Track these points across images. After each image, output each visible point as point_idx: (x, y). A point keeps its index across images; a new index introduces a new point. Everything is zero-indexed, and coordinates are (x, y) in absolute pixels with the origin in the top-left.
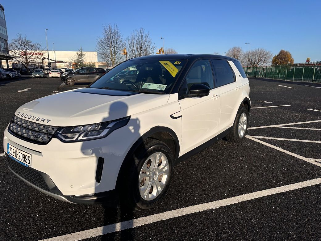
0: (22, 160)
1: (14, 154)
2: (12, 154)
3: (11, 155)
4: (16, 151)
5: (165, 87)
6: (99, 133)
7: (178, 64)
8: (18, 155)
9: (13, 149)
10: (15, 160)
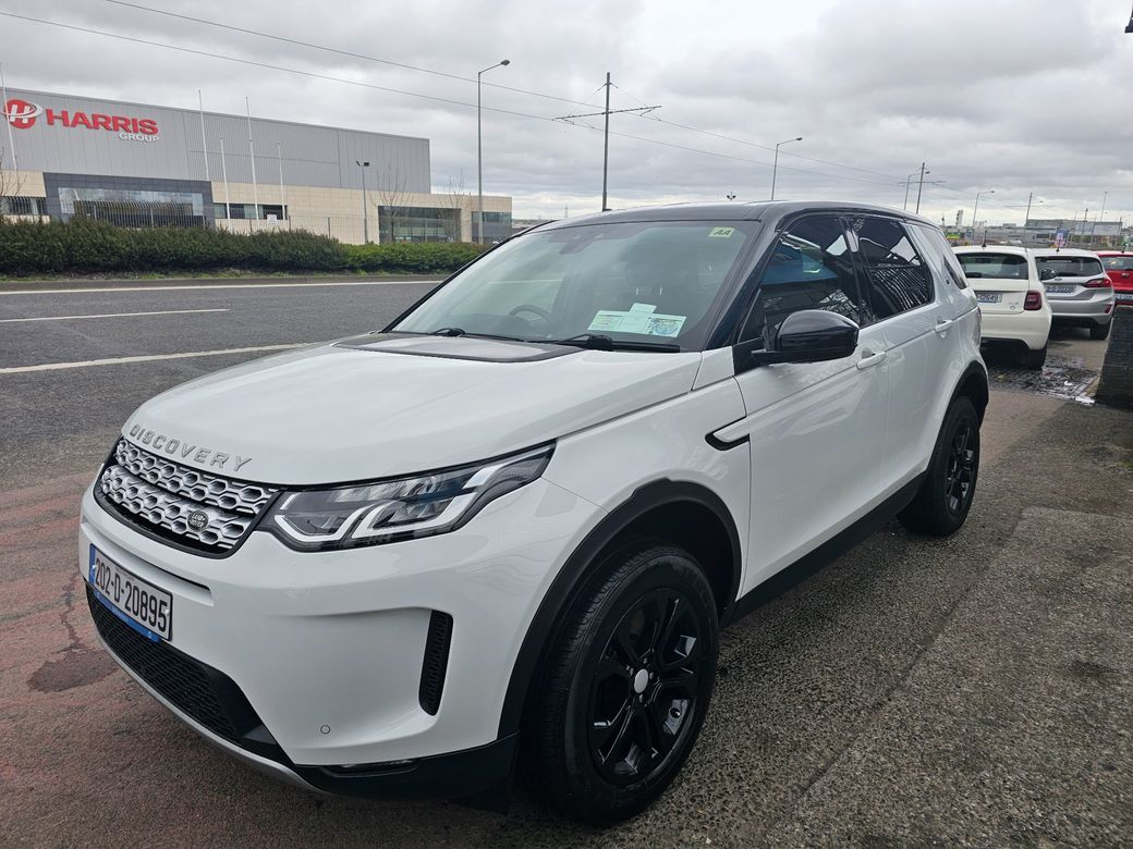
0: (136, 614)
1: (111, 589)
2: (103, 588)
3: (99, 588)
4: (117, 576)
5: (680, 325)
6: (435, 513)
7: (725, 236)
8: (123, 591)
9: (108, 569)
10: (114, 611)
